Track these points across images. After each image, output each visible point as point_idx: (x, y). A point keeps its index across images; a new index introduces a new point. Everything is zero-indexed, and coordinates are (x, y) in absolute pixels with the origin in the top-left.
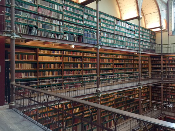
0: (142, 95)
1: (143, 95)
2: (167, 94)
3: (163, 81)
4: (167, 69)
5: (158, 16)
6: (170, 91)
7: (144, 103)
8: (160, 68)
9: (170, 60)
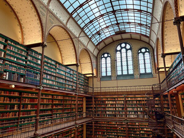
0: (77, 134)
2: (97, 131)
3: (95, 119)
4: (97, 108)
5: (91, 66)
9: (99, 101)
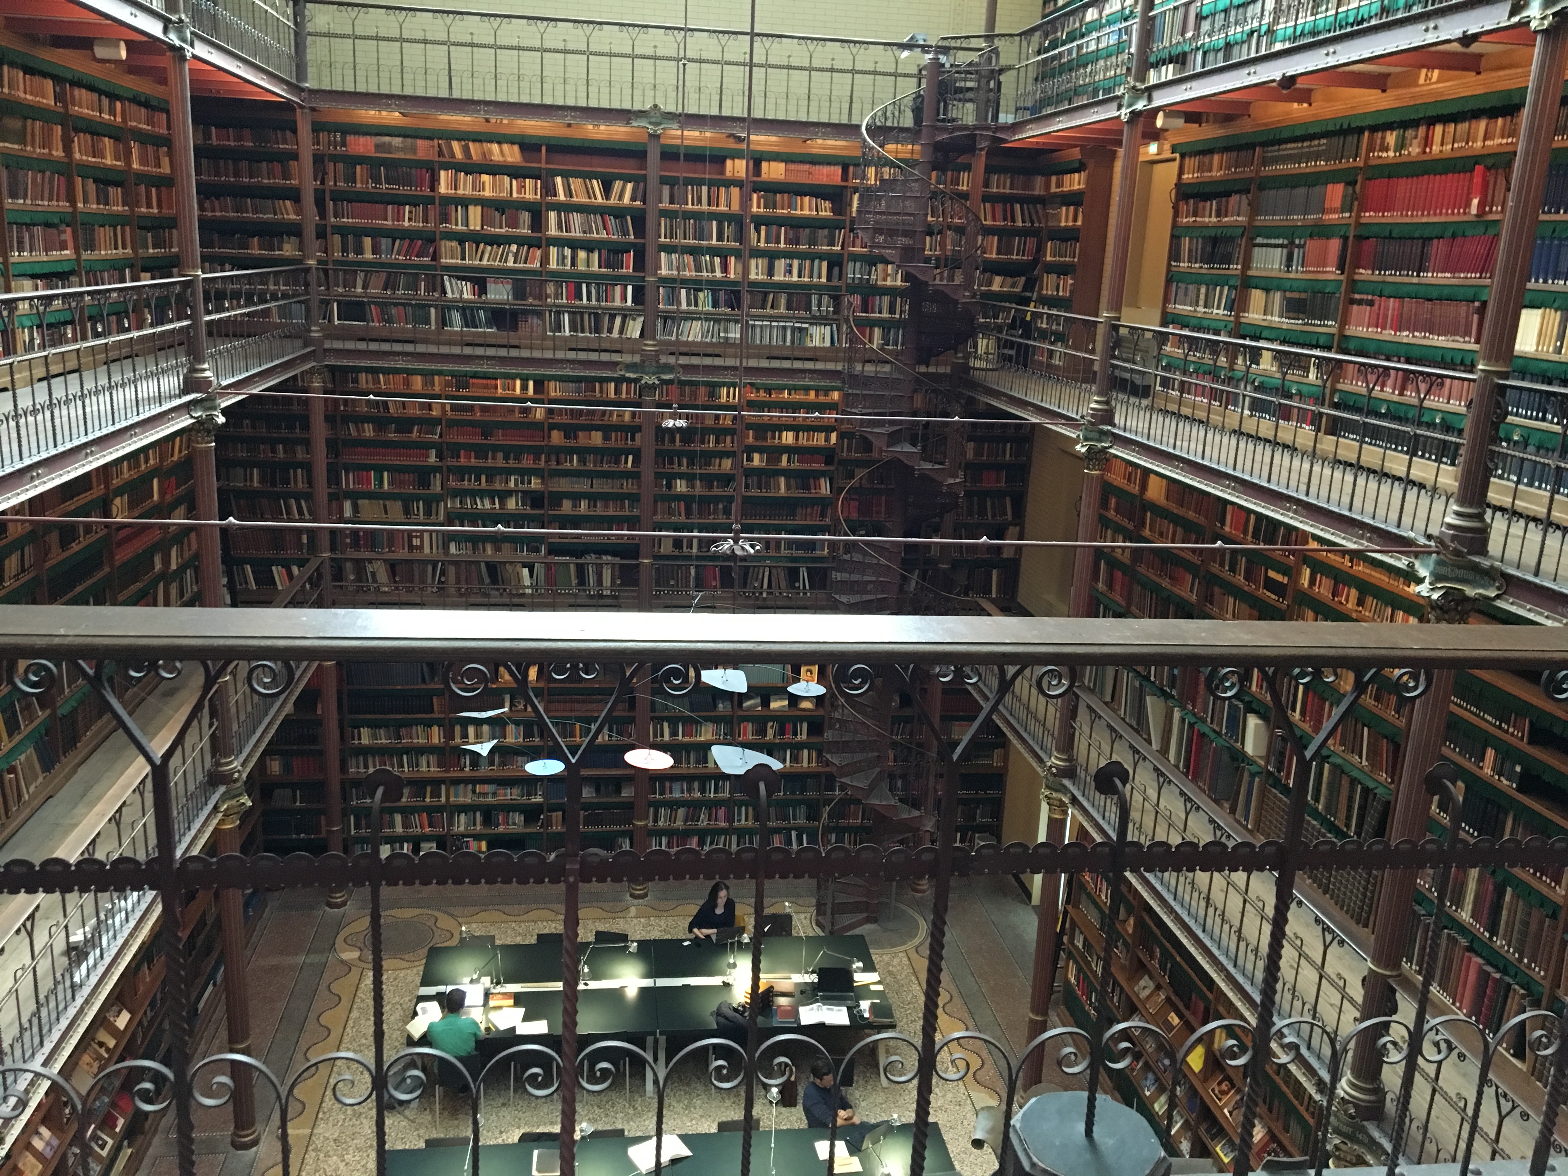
0: (156, 497)
1: (162, 493)
2: (346, 459)
3: (325, 352)
4: (337, 238)
6: (369, 431)
7: (174, 566)
8: (295, 231)
9: (361, 160)
